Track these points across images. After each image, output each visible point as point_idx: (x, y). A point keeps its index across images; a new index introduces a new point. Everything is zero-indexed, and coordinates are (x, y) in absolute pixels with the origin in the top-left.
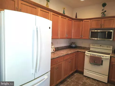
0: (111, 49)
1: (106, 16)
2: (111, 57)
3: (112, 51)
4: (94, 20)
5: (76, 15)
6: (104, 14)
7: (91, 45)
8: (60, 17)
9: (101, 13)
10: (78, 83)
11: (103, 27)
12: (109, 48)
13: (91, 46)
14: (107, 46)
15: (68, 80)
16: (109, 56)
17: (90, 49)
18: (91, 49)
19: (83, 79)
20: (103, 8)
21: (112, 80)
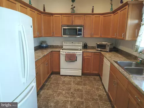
0: (81, 45)
1: (76, 12)
2: (83, 52)
3: (82, 47)
4: (65, 16)
5: (44, 7)
6: (73, 10)
7: (63, 42)
8: (29, 10)
9: (71, 9)
10: (58, 83)
11: (74, 24)
12: (79, 45)
13: (64, 44)
14: (78, 42)
15: (47, 84)
16: (82, 51)
17: (62, 48)
18: (64, 47)
19: (61, 79)
20: (72, 3)
21: (85, 72)
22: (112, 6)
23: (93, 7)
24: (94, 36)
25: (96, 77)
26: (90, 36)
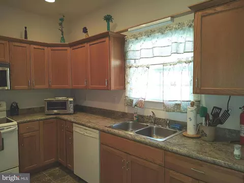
2: (18, 124)
16: (15, 123)
22: (62, 35)
23: (26, 28)
24: (37, 87)
25: (52, 170)
26: (26, 87)
